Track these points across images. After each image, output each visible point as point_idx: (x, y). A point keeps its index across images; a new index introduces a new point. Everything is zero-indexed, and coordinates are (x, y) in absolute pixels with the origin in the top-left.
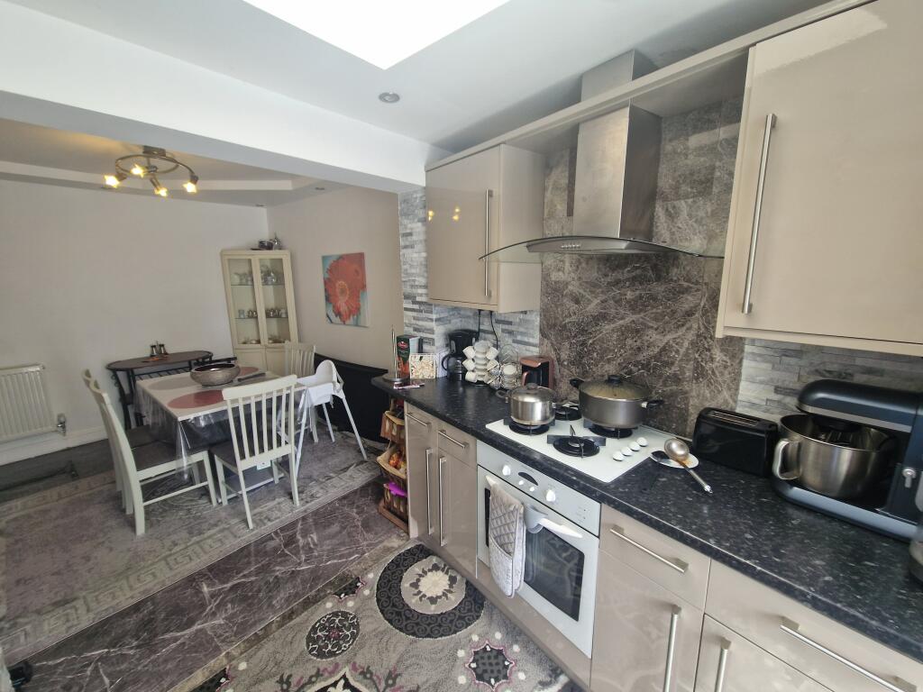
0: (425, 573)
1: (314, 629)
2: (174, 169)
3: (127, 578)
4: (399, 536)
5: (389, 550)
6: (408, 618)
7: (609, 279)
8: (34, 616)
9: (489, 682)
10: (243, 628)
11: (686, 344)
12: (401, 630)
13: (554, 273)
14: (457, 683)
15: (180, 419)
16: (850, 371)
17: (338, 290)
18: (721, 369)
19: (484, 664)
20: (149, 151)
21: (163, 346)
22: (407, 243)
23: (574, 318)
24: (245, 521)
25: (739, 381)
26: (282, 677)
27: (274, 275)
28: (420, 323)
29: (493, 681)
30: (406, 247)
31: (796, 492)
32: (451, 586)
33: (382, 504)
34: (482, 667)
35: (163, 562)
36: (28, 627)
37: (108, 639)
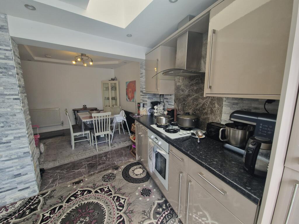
0: (137, 168)
1: (105, 176)
2: (88, 59)
3: (68, 158)
4: (134, 159)
5: (129, 162)
6: (128, 178)
7: (190, 84)
8: (49, 162)
9: (144, 196)
10: (89, 172)
11: (209, 103)
12: (126, 180)
13: (178, 83)
14: (135, 194)
15: (83, 121)
16: (250, 109)
17: (129, 92)
18: (217, 110)
19: (144, 192)
20: (82, 55)
21: (86, 105)
22: (141, 76)
23: (182, 96)
24: (96, 150)
25: (222, 113)
26: (94, 184)
27: (114, 88)
28: (144, 99)
29: (145, 196)
30: (141, 77)
31: (227, 145)
32: (143, 173)
33: (131, 150)
34: (143, 192)
35: (76, 156)
36: (47, 164)
37: (61, 169)
